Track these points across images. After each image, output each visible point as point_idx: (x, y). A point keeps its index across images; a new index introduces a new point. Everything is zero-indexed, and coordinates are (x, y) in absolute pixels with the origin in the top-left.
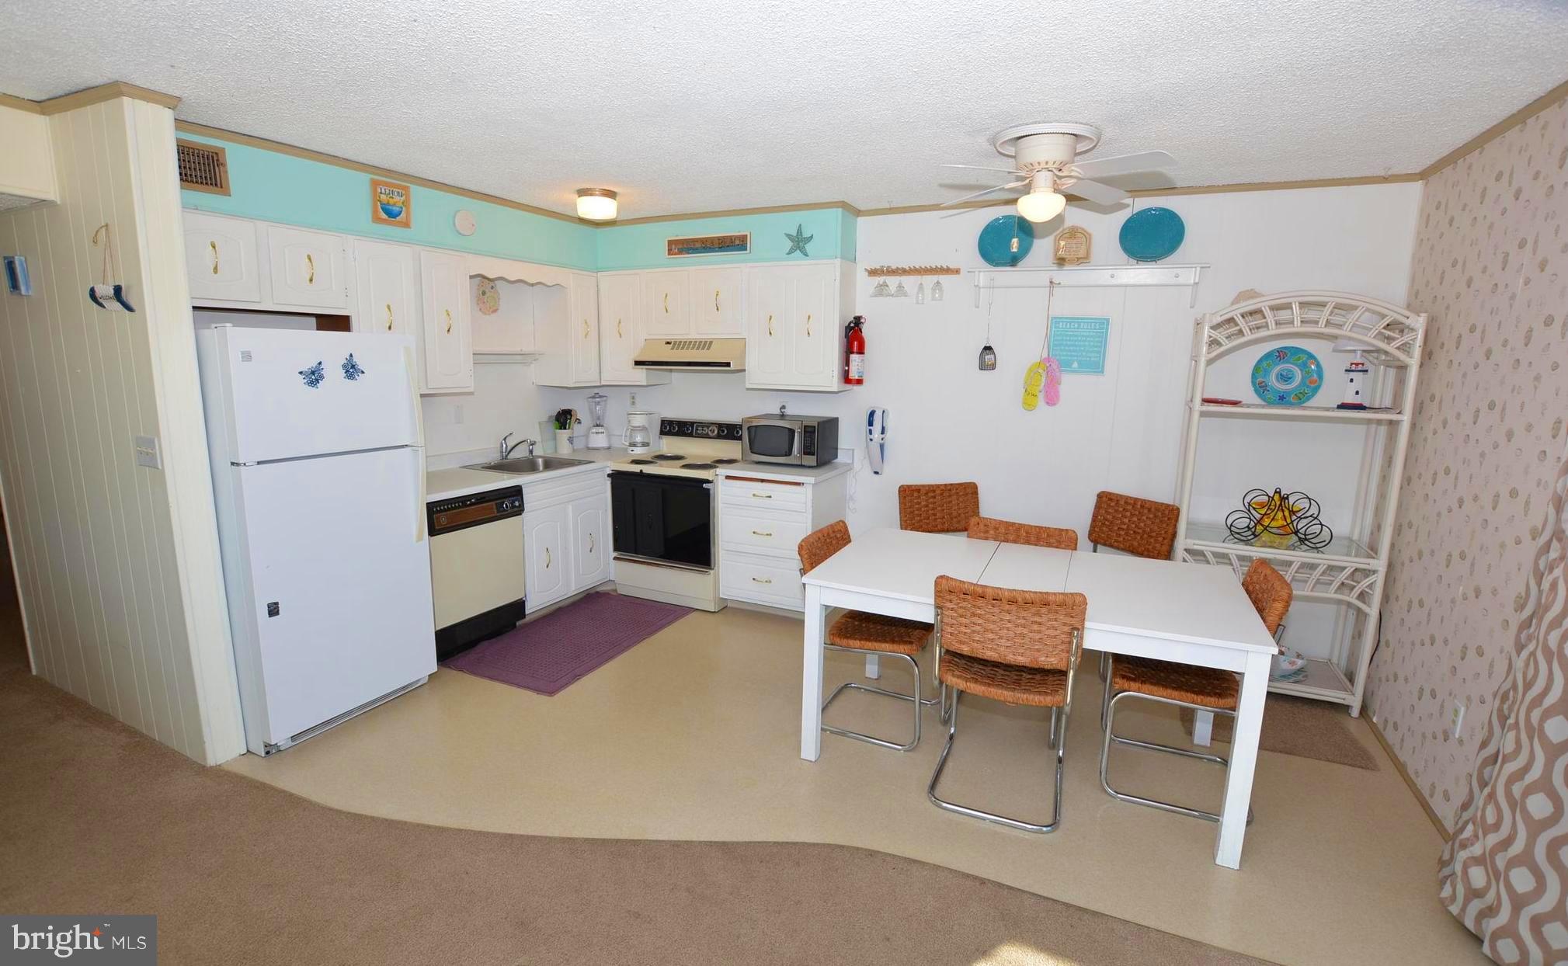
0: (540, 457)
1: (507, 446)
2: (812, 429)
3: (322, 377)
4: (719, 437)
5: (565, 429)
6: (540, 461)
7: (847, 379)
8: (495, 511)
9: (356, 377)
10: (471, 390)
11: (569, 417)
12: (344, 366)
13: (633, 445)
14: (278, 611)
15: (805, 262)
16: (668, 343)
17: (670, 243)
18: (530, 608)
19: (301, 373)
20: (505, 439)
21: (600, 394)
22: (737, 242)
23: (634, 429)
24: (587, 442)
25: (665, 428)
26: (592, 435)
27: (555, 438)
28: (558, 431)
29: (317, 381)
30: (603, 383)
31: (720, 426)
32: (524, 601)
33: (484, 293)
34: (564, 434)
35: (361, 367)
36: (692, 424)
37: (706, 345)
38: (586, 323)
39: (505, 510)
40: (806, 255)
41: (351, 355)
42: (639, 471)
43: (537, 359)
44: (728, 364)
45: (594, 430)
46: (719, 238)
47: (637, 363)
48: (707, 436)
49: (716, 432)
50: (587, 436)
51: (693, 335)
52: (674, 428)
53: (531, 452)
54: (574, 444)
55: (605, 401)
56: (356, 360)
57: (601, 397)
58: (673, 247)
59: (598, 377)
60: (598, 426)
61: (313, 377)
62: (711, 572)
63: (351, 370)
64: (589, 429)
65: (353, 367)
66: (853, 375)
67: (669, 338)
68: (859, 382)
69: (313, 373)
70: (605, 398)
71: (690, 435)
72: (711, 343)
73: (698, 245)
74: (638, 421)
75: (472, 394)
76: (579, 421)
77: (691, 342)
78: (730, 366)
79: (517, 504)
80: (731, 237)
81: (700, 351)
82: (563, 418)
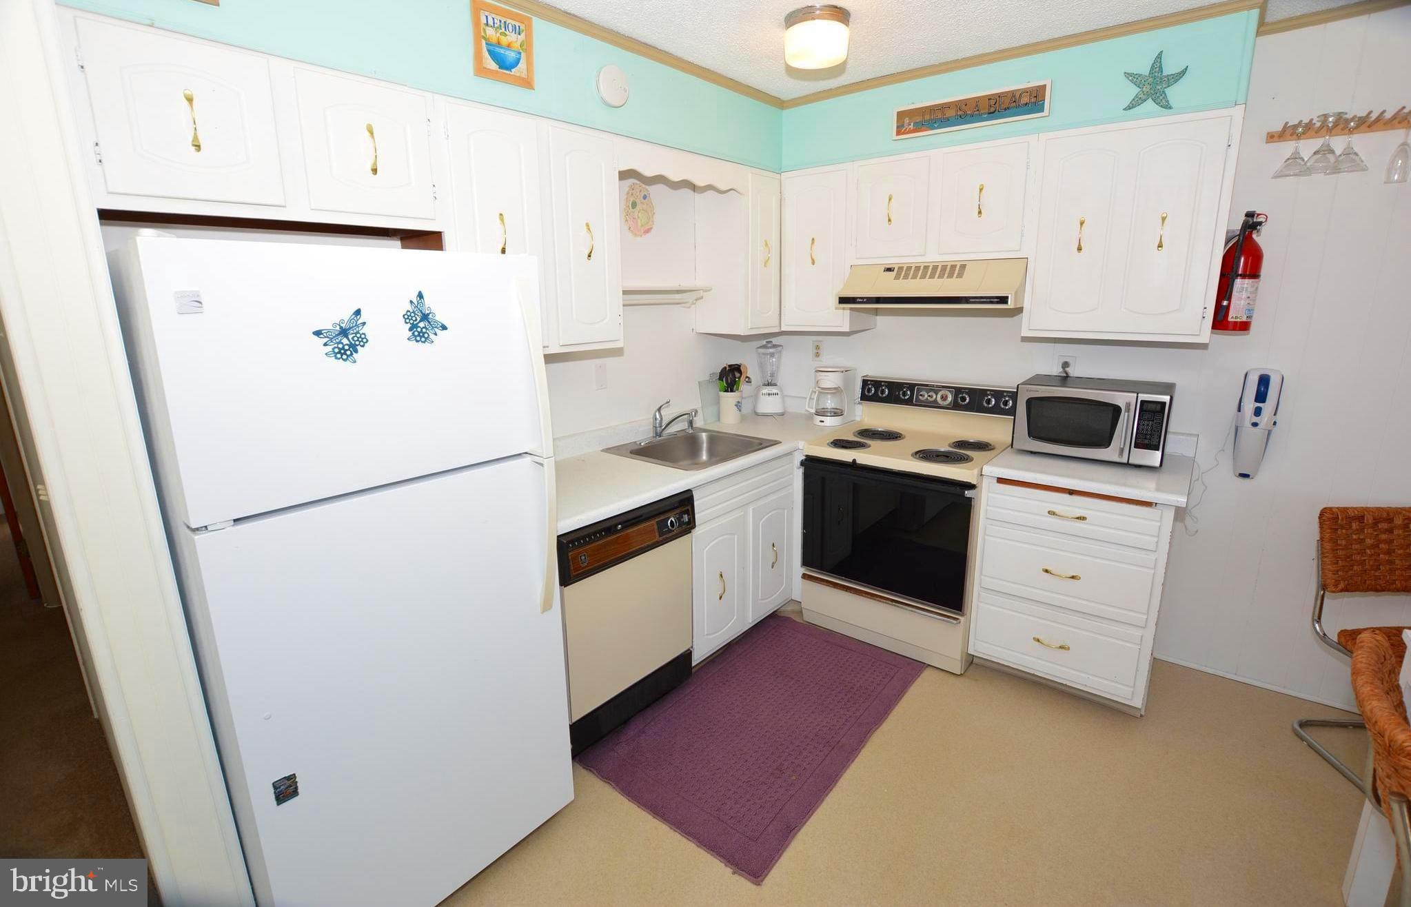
0: (704, 431)
1: (662, 419)
2: (1158, 407)
3: (363, 340)
4: (955, 406)
5: (732, 391)
6: (704, 436)
7: (1221, 322)
8: (657, 534)
9: (432, 336)
10: (619, 345)
11: (737, 375)
12: (407, 317)
13: (821, 413)
14: (296, 788)
15: (1166, 118)
16: (889, 270)
17: (901, 115)
18: (696, 659)
19: (318, 333)
20: (659, 409)
21: (774, 343)
22: (1025, 100)
23: (824, 391)
24: (755, 406)
25: (869, 390)
26: (762, 397)
27: (718, 402)
28: (723, 394)
29: (354, 348)
30: (784, 328)
31: (958, 391)
32: (691, 652)
33: (634, 205)
34: (729, 398)
35: (440, 317)
36: (911, 387)
37: (955, 270)
38: (766, 244)
39: (670, 531)
40: (1168, 107)
41: (420, 296)
42: (851, 461)
43: (702, 298)
44: (1003, 300)
45: (766, 390)
46: (989, 98)
47: (843, 300)
48: (934, 405)
49: (950, 398)
50: (755, 397)
51: (933, 256)
52: (883, 392)
53: (691, 423)
54: (742, 410)
55: (780, 352)
56: (429, 303)
57: (775, 346)
58: (907, 121)
59: (777, 323)
60: (769, 384)
61: (345, 341)
62: (962, 619)
63: (422, 325)
64: (758, 389)
65: (425, 317)
66: (1236, 313)
67: (890, 262)
68: (1244, 326)
69: (344, 332)
70: (780, 348)
71: (909, 402)
72: (963, 267)
73: (950, 113)
74: (830, 381)
75: (618, 352)
76: (749, 380)
77: (926, 268)
78: (1007, 303)
79: (686, 518)
80: (1013, 93)
81: (945, 280)
82: (731, 377)
